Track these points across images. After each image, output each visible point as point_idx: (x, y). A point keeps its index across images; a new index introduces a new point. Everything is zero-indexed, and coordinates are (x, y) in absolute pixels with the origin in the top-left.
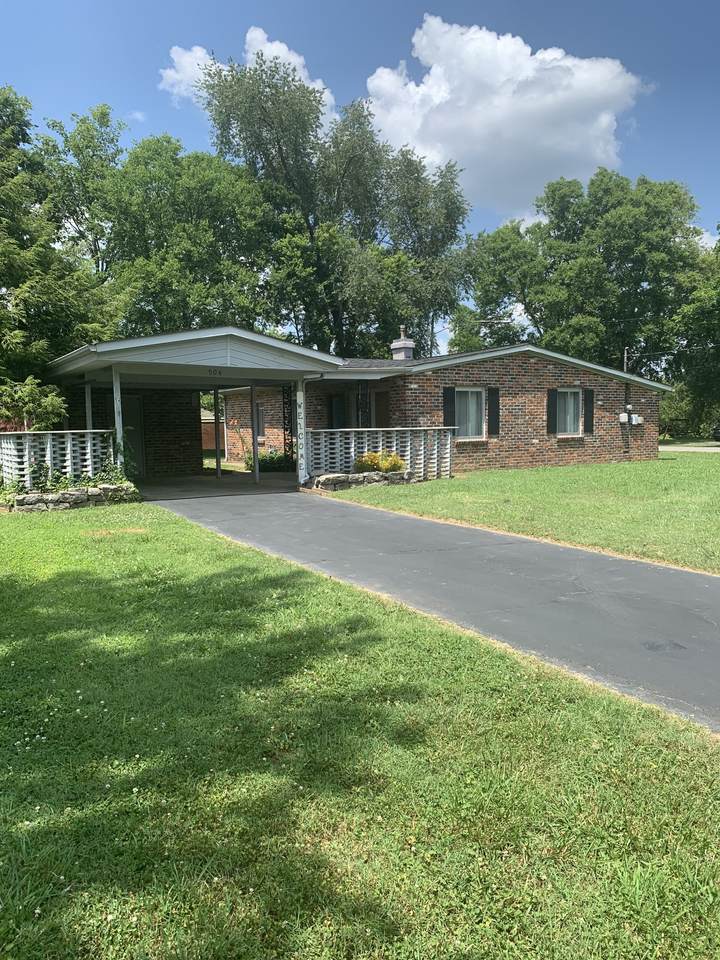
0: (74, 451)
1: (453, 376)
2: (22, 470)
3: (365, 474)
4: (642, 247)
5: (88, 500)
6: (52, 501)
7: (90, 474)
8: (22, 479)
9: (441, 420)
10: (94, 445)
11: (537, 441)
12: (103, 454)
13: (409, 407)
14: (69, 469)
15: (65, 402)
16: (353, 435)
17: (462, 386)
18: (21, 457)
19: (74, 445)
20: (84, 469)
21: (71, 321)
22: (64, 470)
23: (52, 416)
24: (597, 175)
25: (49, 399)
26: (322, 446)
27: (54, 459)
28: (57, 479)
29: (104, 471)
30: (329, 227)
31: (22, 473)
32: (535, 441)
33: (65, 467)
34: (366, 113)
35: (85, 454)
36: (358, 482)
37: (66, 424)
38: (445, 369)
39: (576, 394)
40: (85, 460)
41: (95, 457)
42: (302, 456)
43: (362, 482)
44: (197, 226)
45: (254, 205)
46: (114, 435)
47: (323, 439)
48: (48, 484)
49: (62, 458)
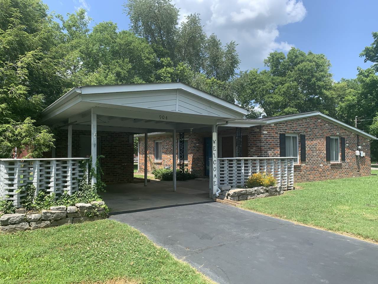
0: (57, 175)
1: (284, 127)
2: (12, 191)
3: (256, 188)
4: (314, 79)
5: (67, 217)
6: (35, 220)
7: (69, 193)
8: (11, 198)
9: (279, 152)
10: (74, 169)
11: (322, 165)
12: (80, 176)
13: (263, 144)
14: (52, 189)
15: (53, 137)
16: (234, 162)
17: (288, 133)
18: (12, 180)
19: (57, 170)
20: (65, 189)
21: (61, 88)
22: (48, 190)
23: (43, 147)
24: (291, 50)
25: (41, 135)
26: (225, 169)
27: (40, 181)
28: (42, 198)
29: (81, 190)
30: (183, 65)
31: (11, 193)
32: (321, 165)
33: (49, 188)
34: (197, 19)
35: (66, 177)
36: (252, 194)
37: (53, 153)
38: (280, 123)
39: (336, 140)
40: (66, 182)
41: (73, 179)
42: (215, 176)
43: (254, 194)
44: (123, 61)
45: (150, 53)
46: (90, 161)
47: (226, 164)
48: (34, 202)
49: (47, 180)
